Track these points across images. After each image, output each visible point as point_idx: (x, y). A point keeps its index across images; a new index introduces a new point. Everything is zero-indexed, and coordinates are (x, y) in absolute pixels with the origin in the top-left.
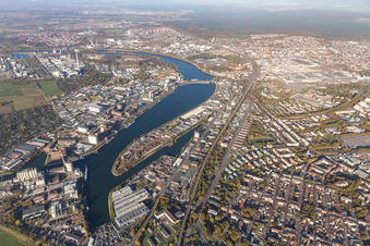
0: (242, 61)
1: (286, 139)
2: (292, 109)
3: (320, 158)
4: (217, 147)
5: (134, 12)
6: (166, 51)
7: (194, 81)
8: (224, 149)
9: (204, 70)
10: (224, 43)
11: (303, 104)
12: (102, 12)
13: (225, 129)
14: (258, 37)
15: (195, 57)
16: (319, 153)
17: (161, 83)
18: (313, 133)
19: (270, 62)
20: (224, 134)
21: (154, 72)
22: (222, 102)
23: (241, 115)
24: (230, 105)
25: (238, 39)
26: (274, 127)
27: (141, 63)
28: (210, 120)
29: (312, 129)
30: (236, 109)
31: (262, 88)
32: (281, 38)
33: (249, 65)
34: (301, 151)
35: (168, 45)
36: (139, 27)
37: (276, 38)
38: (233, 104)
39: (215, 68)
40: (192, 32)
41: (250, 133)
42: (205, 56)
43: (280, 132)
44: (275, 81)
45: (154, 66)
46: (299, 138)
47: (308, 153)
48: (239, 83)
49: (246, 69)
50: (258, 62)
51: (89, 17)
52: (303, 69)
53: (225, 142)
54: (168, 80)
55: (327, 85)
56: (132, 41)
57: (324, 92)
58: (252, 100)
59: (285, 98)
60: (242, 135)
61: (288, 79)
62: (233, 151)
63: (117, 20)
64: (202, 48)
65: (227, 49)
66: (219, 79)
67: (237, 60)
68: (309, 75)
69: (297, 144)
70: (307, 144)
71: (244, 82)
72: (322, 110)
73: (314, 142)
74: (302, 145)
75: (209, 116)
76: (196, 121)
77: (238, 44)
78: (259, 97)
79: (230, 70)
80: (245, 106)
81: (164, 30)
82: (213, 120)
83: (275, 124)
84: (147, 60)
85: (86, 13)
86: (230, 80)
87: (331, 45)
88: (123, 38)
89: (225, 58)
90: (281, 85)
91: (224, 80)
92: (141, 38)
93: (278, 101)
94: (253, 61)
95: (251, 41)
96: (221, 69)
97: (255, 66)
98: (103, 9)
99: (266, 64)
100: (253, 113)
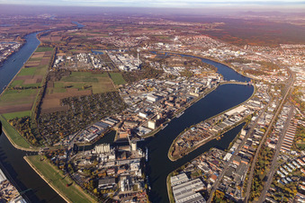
0: (277, 67)
4: (264, 147)
5: (176, 23)
6: (205, 54)
7: (233, 81)
8: (272, 150)
9: (241, 73)
10: (256, 50)
12: (152, 23)
13: (270, 129)
14: (287, 46)
15: (231, 61)
17: (204, 81)
20: (270, 135)
21: (197, 72)
22: (263, 103)
23: (284, 118)
24: (271, 107)
25: (268, 48)
27: (185, 63)
28: (254, 118)
30: (277, 112)
31: (301, 94)
33: (283, 71)
35: (206, 49)
36: (182, 34)
38: (274, 106)
39: (251, 72)
40: (226, 40)
41: (297, 137)
42: (240, 61)
45: (196, 66)
48: (277, 87)
49: (280, 74)
50: (293, 69)
51: (143, 26)
53: (272, 143)
54: (211, 79)
56: (176, 45)
58: (292, 103)
60: (289, 137)
62: (282, 154)
63: (165, 29)
64: (237, 54)
65: (259, 55)
66: (256, 81)
67: (271, 66)
71: (281, 86)
75: (253, 115)
76: (240, 118)
77: (269, 52)
78: (300, 102)
79: (265, 74)
80: (286, 110)
81: (201, 37)
82: (257, 120)
84: (190, 61)
85: (142, 23)
86: (266, 83)
88: (170, 43)
89: (259, 63)
91: (261, 83)
92: (184, 43)
94: (287, 67)
95: (281, 50)
96: (257, 73)
97: (289, 72)
98: (154, 20)
99: (301, 71)
100: (296, 117)
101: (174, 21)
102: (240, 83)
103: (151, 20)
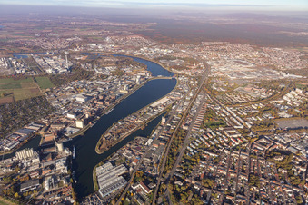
0: (197, 62)
1: (234, 122)
2: (237, 99)
3: (261, 137)
4: (180, 129)
5: (111, 24)
6: (137, 53)
7: (160, 77)
8: (185, 131)
9: (168, 69)
10: (181, 48)
11: (244, 95)
12: (86, 23)
13: (185, 115)
14: (207, 43)
15: (159, 59)
16: (259, 134)
17: (134, 78)
18: (253, 118)
19: (218, 63)
20: (185, 119)
21: (128, 70)
22: (182, 93)
23: (198, 104)
24: (188, 96)
25: (192, 45)
26: (223, 113)
27: (117, 63)
28: (174, 107)
29: (253, 115)
30: (193, 99)
31: (213, 83)
32: (225, 45)
33: (202, 65)
34: (245, 132)
35: (138, 49)
36: (115, 35)
37: (220, 45)
38: (191, 95)
39: (176, 67)
40: (157, 40)
41: (206, 118)
42: (168, 58)
43: (229, 117)
44: (222, 77)
45: (128, 65)
46: (243, 122)
47: (251, 134)
48: (195, 79)
49: (199, 68)
50: (209, 63)
51: (75, 27)
52: (242, 68)
53: (186, 125)
54: (139, 76)
55: (261, 81)
56: (110, 46)
57: (260, 86)
58: (205, 92)
59: (231, 90)
60: (199, 119)
61: (232, 76)
62: (192, 133)
63: (98, 30)
64: (165, 52)
65: (184, 52)
66: (179, 75)
67: (192, 61)
68: (248, 73)
69: (242, 127)
70: (250, 126)
71: (198, 78)
72: (259, 100)
73: (255, 125)
74: (246, 127)
75: (173, 105)
76: (163, 108)
77: (192, 49)
78: (211, 90)
79: (187, 69)
80: (200, 97)
81: (134, 37)
82: (176, 108)
83: (224, 111)
84: (122, 60)
85: (73, 23)
86: (187, 76)
87: (262, 51)
88: (103, 43)
89: (183, 59)
90: (227, 80)
91: (183, 77)
92: (117, 43)
93: (225, 92)
94: (204, 62)
95: (202, 47)
96: (180, 68)
97: (206, 65)
98: (87, 21)
99: (215, 64)
100: (207, 102)
101: (109, 20)
102: (166, 78)
103: (83, 21)
